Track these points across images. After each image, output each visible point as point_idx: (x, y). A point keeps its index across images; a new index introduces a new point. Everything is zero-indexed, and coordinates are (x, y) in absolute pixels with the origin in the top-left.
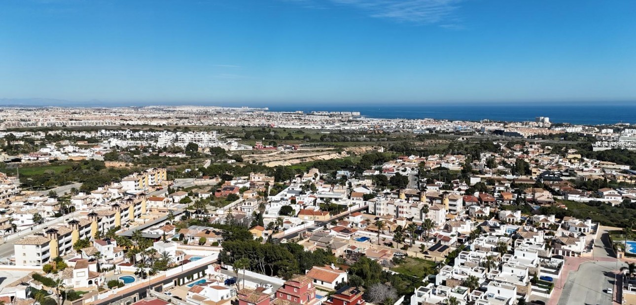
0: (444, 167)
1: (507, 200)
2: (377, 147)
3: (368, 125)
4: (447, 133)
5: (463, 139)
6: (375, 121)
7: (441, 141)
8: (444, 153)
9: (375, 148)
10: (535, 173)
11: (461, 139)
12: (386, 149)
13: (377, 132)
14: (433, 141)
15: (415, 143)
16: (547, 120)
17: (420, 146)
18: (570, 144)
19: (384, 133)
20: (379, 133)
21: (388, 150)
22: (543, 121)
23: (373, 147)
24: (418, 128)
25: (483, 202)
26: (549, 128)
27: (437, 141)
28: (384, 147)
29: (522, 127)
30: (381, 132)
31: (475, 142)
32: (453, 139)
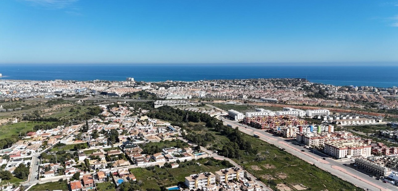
0: (62, 143)
1: (101, 178)
2: (11, 119)
3: (7, 90)
4: (70, 96)
5: (81, 101)
6: (14, 84)
7: (65, 105)
8: (65, 124)
9: (10, 120)
10: (122, 141)
11: (79, 101)
12: (20, 119)
13: (13, 100)
14: (59, 105)
15: (45, 110)
16: (133, 79)
17: (49, 112)
18: (144, 102)
19: (20, 100)
20: (15, 100)
21: (22, 120)
22: (130, 80)
23: (8, 119)
24: (49, 91)
25: (85, 185)
26: (134, 87)
27: (62, 105)
28: (18, 118)
29: (119, 86)
30: (17, 99)
31: (89, 104)
32: (74, 102)
